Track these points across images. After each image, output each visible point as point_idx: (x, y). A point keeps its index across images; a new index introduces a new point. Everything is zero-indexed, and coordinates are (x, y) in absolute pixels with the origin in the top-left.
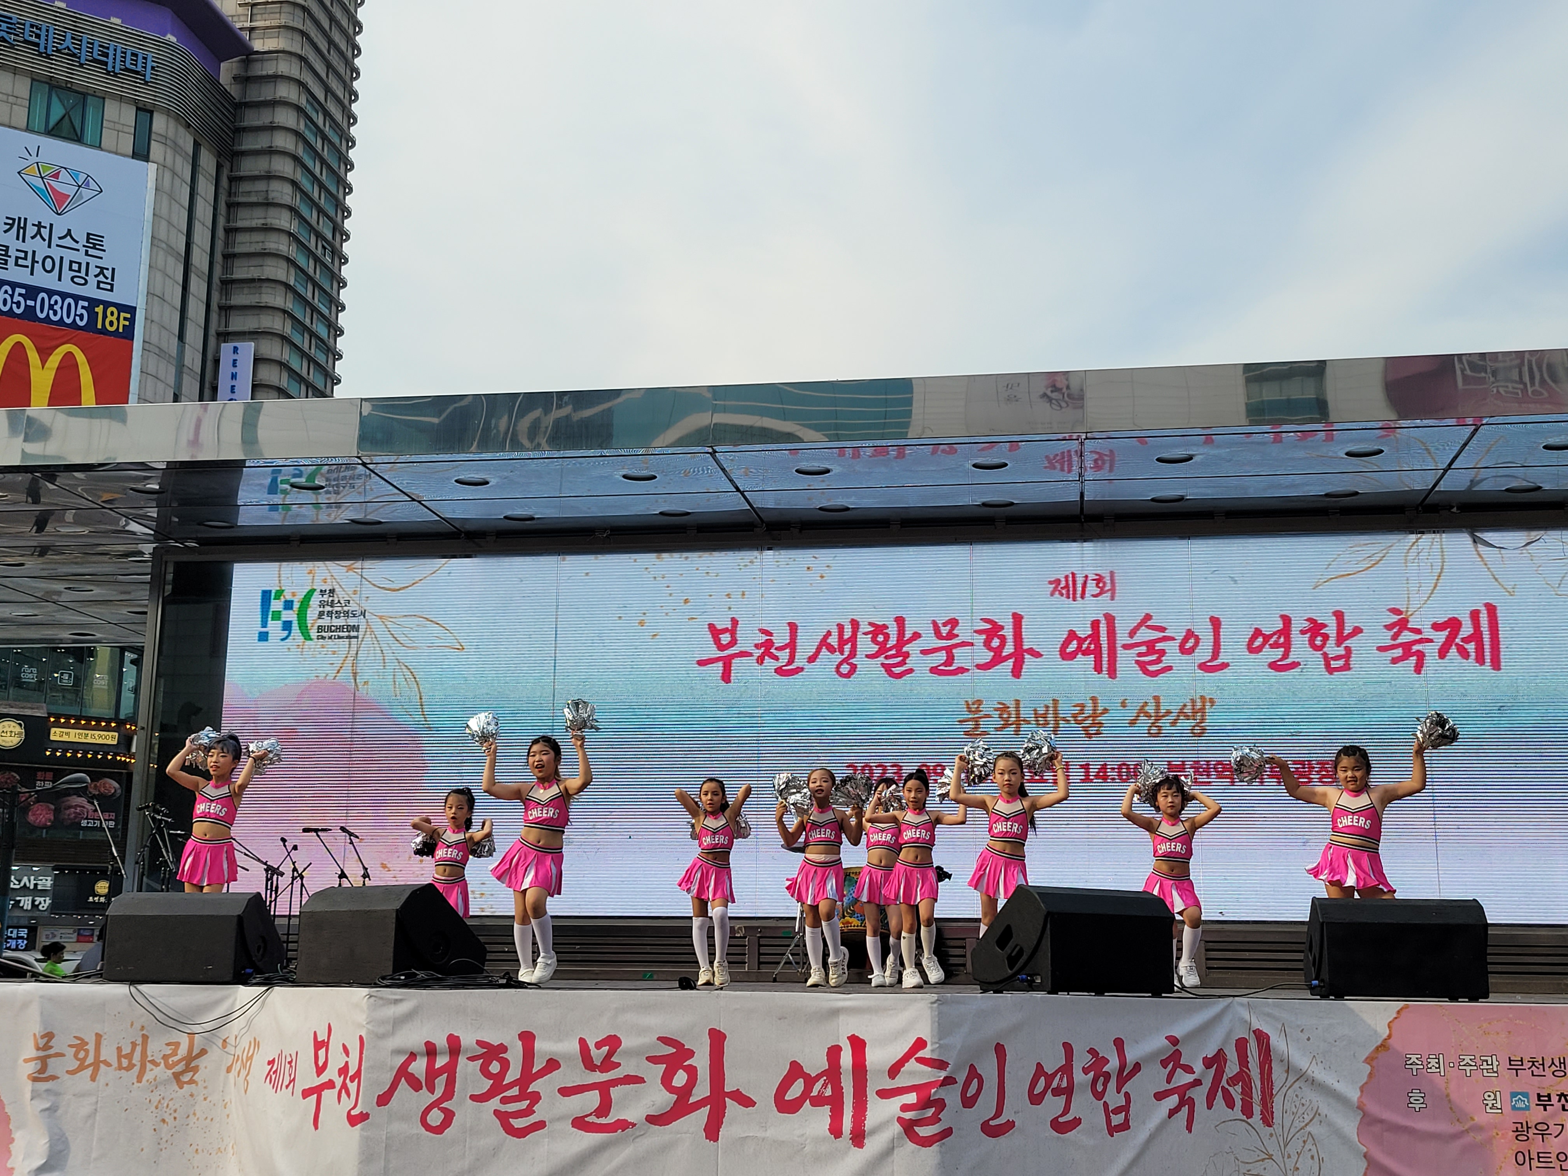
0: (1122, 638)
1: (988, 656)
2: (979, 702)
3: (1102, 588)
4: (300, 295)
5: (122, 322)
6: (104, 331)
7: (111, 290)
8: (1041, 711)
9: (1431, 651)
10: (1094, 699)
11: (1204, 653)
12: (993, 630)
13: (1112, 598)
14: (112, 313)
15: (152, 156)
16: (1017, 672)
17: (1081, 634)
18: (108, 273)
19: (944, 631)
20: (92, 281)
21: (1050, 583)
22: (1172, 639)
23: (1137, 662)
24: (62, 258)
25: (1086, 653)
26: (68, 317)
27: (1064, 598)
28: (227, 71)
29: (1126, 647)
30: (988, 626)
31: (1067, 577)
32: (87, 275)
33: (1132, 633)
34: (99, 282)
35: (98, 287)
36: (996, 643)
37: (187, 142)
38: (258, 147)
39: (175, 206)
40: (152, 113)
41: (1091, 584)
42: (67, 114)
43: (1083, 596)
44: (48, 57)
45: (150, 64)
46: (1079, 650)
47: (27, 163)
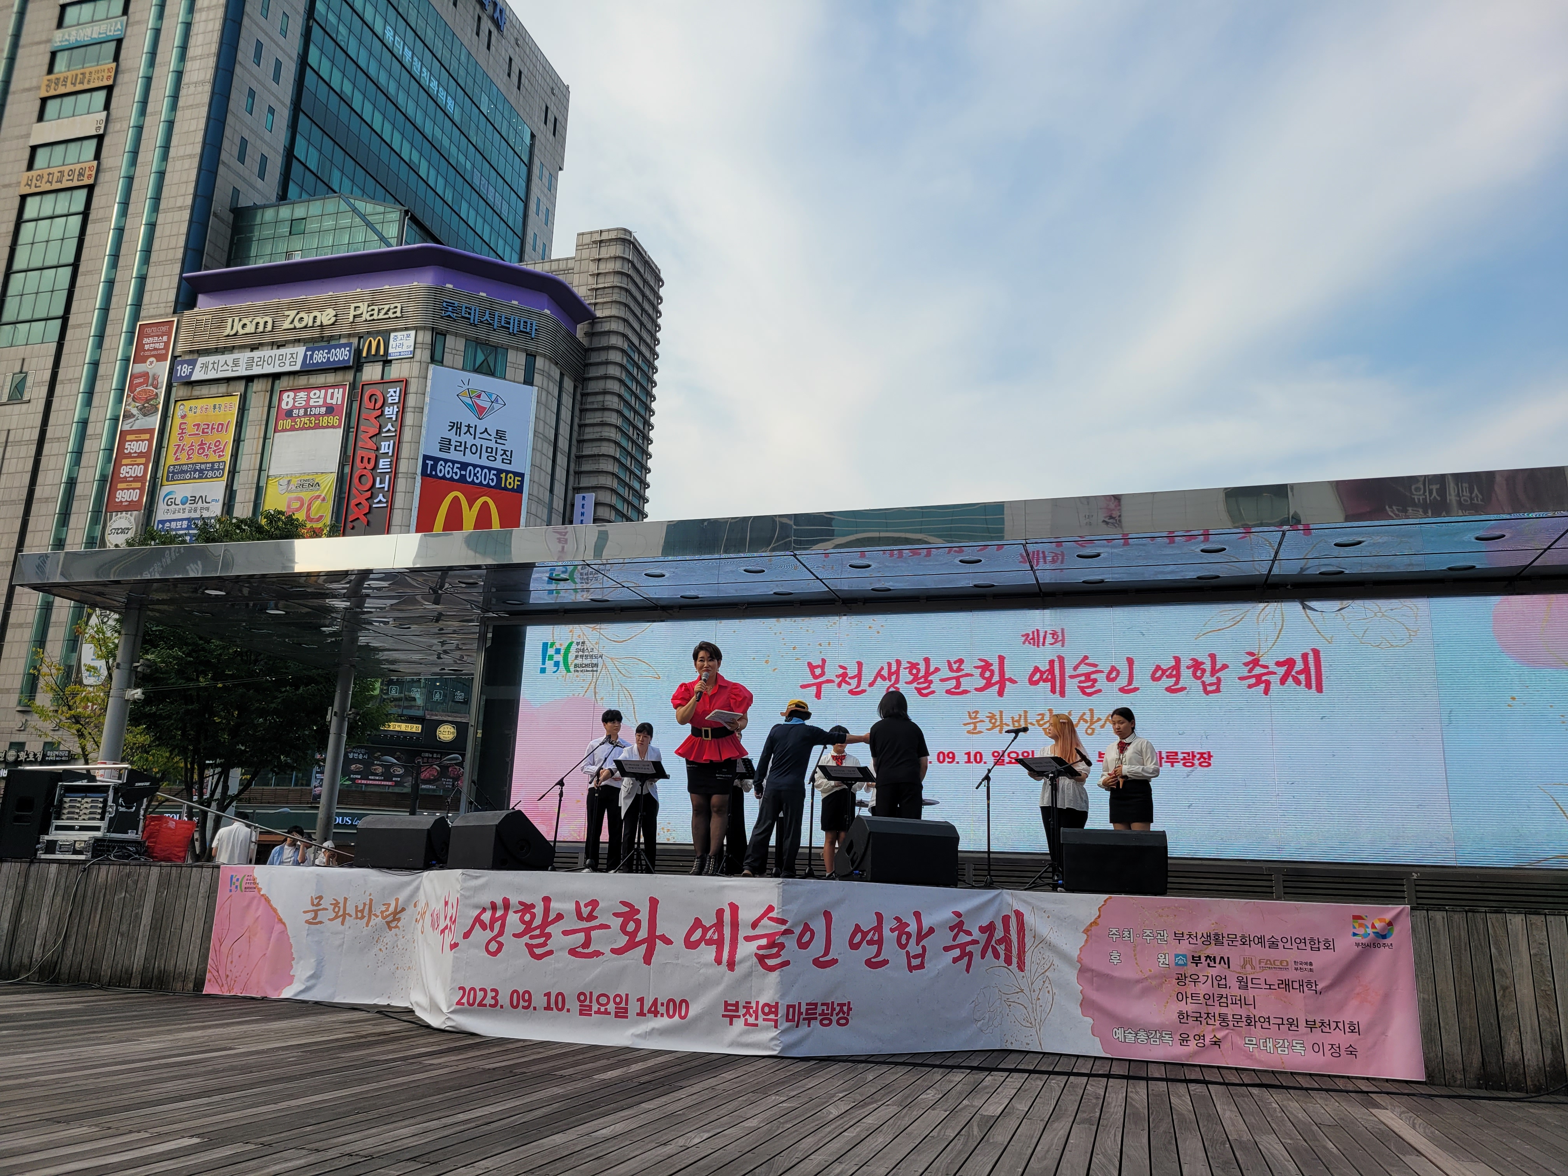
0: (1069, 671)
1: (983, 682)
2: (977, 712)
4: (622, 464)
5: (516, 483)
6: (505, 488)
7: (515, 465)
8: (1016, 718)
9: (1275, 680)
11: (1122, 681)
12: (986, 666)
13: (1063, 646)
14: (510, 477)
15: (535, 383)
16: (1001, 693)
17: (1043, 669)
18: (507, 453)
19: (955, 666)
20: (499, 458)
21: (1023, 636)
22: (1101, 672)
23: (1079, 687)
24: (481, 445)
25: (1045, 681)
26: (485, 480)
27: (1032, 646)
28: (581, 330)
29: (1071, 677)
30: (983, 664)
31: (1033, 632)
33: (1076, 668)
34: (503, 459)
35: (503, 462)
36: (987, 674)
37: (556, 373)
38: (599, 375)
39: (549, 412)
40: (535, 356)
41: (1049, 637)
42: (486, 359)
43: (1044, 644)
44: (475, 325)
45: (534, 327)
46: (1040, 679)
47: (462, 389)
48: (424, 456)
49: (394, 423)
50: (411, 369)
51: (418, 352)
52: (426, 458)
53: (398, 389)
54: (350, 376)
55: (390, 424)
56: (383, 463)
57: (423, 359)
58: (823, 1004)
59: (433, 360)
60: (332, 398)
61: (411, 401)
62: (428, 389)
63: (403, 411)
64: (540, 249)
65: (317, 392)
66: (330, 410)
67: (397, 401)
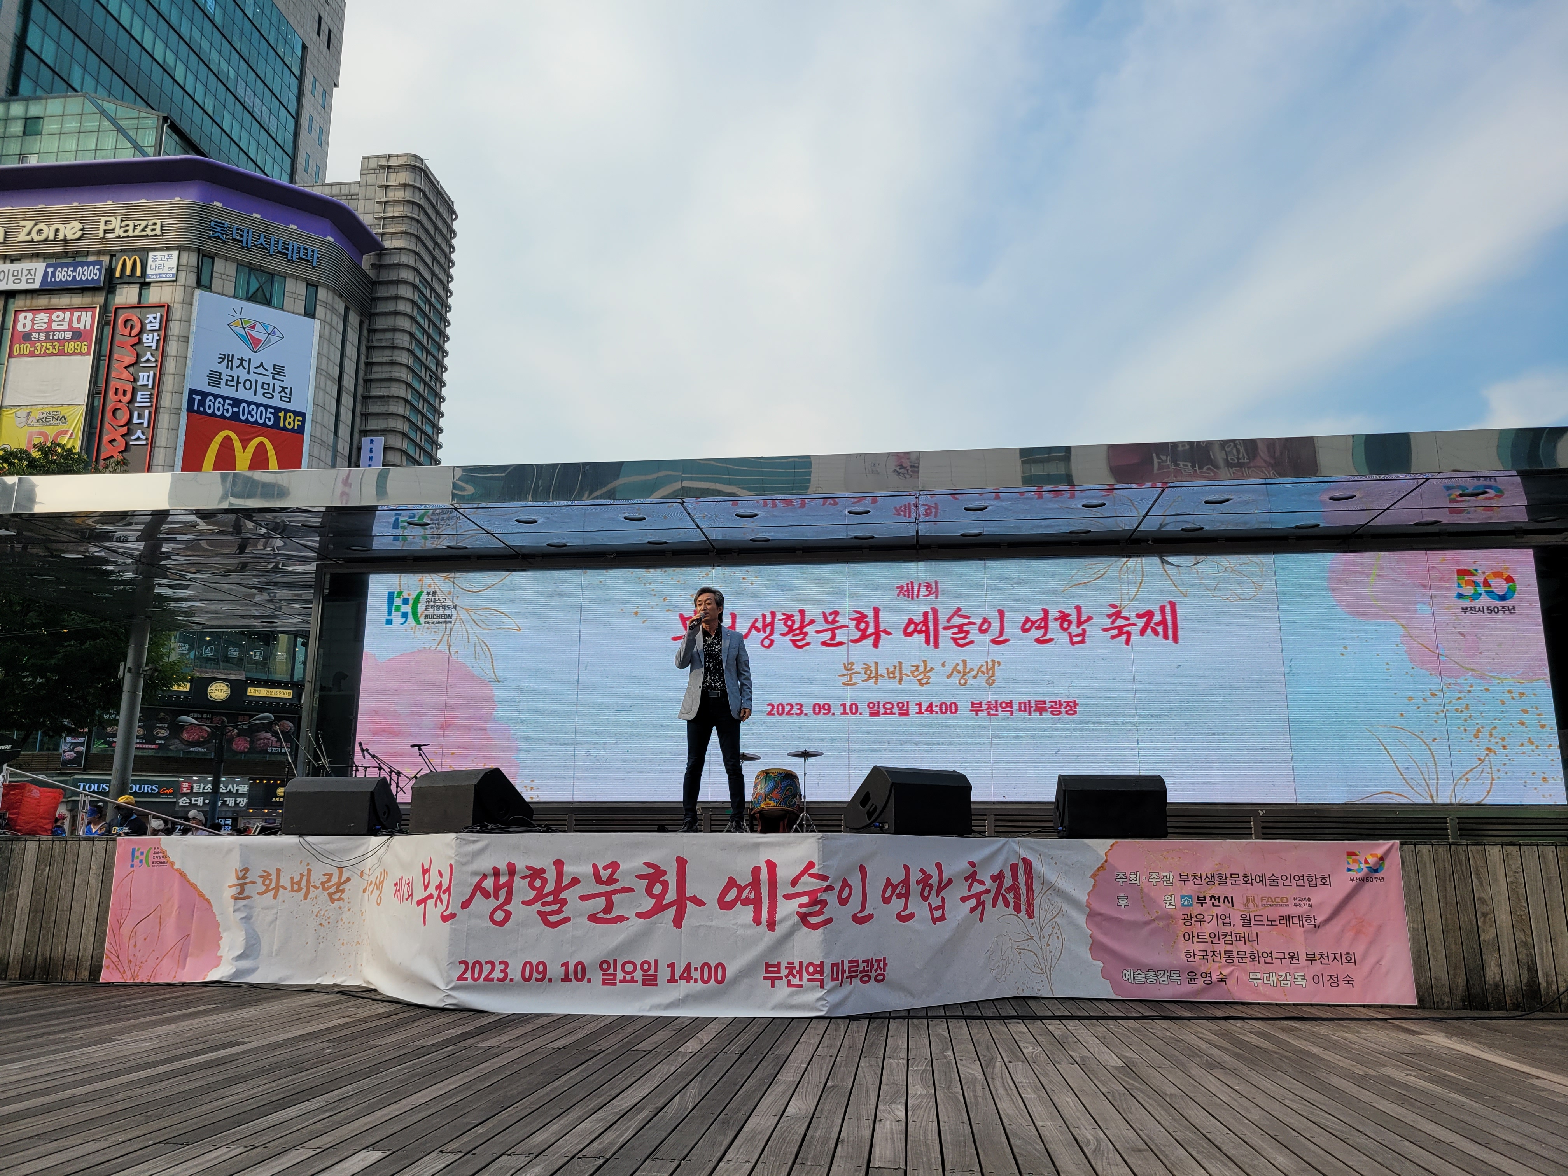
0: (943, 623)
1: (858, 634)
2: (852, 664)
3: (930, 592)
4: (414, 407)
5: (297, 423)
6: (284, 429)
7: (290, 402)
8: (892, 669)
9: (1135, 631)
10: (925, 662)
11: (994, 632)
12: (861, 618)
13: (936, 598)
14: (290, 417)
15: (317, 316)
16: (876, 644)
17: (918, 621)
18: (288, 391)
19: (830, 618)
20: (277, 395)
21: (897, 588)
22: (974, 624)
23: (952, 638)
24: (257, 381)
25: (920, 632)
26: (261, 419)
27: (906, 598)
28: (367, 261)
29: (945, 628)
30: (858, 615)
31: (908, 584)
32: (273, 391)
33: (949, 620)
34: (281, 397)
35: (281, 400)
36: (863, 626)
37: (340, 306)
38: (386, 310)
39: (330, 347)
40: (317, 287)
41: (923, 589)
42: (261, 286)
43: (918, 596)
44: (248, 249)
45: (316, 255)
46: (915, 630)
47: (234, 319)
48: (190, 390)
49: (155, 353)
50: (174, 293)
51: (182, 275)
52: (192, 392)
53: (159, 315)
54: (100, 299)
55: (149, 354)
56: (142, 397)
57: (188, 283)
58: (864, 962)
59: (199, 284)
60: (79, 321)
61: (175, 328)
62: (194, 316)
63: (164, 340)
64: (312, 171)
65: (61, 313)
66: (77, 335)
67: (157, 328)
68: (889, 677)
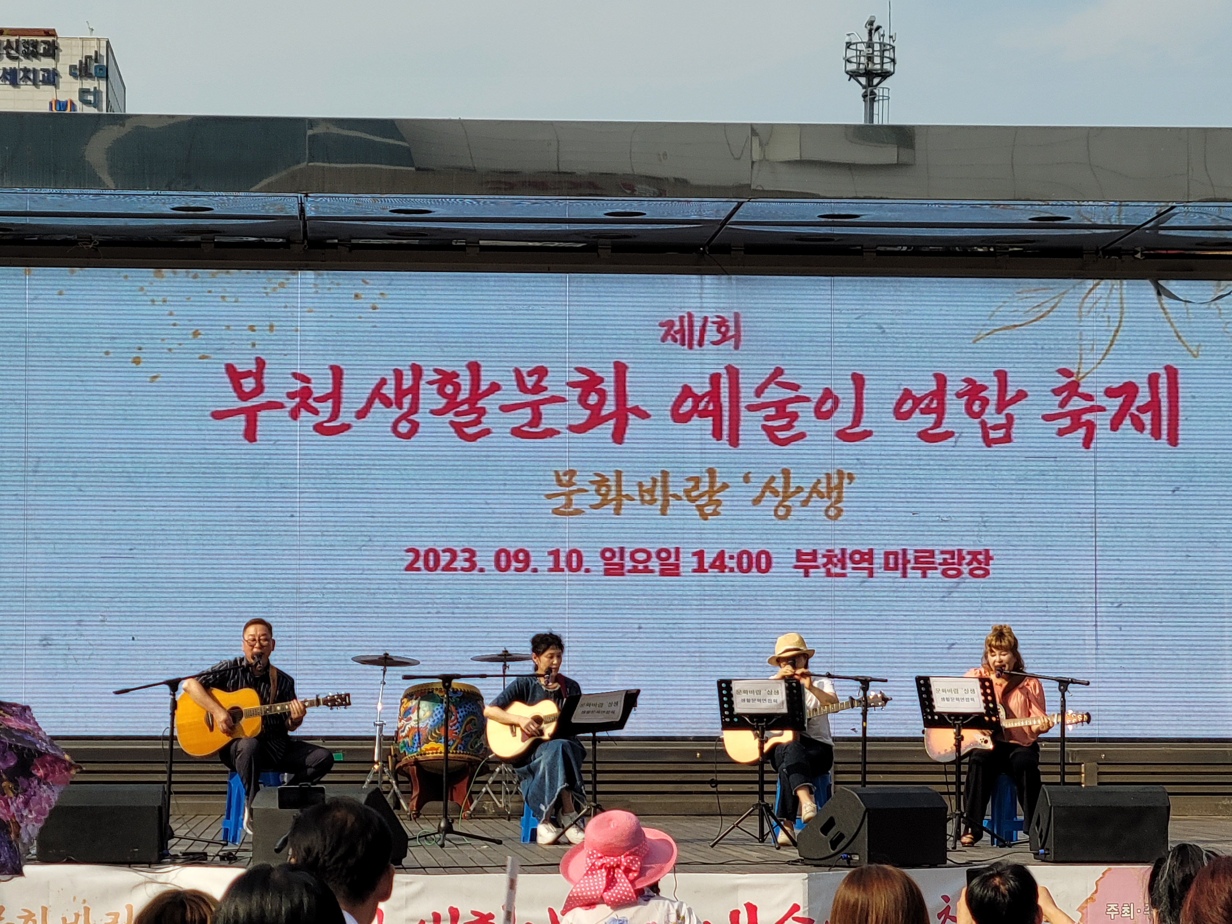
0: (747, 396)
1: (584, 415)
2: (573, 473)
3: (724, 335)
8: (648, 485)
9: (1102, 421)
10: (711, 472)
11: (843, 417)
12: (589, 384)
13: (736, 347)
16: (618, 436)
17: (698, 391)
19: (530, 382)
21: (662, 325)
22: (807, 399)
23: (764, 427)
25: (703, 414)
27: (678, 346)
29: (751, 408)
30: (585, 378)
31: (681, 318)
33: (759, 392)
36: (593, 399)
41: (711, 328)
43: (701, 343)
46: (694, 409)
68: (643, 501)
